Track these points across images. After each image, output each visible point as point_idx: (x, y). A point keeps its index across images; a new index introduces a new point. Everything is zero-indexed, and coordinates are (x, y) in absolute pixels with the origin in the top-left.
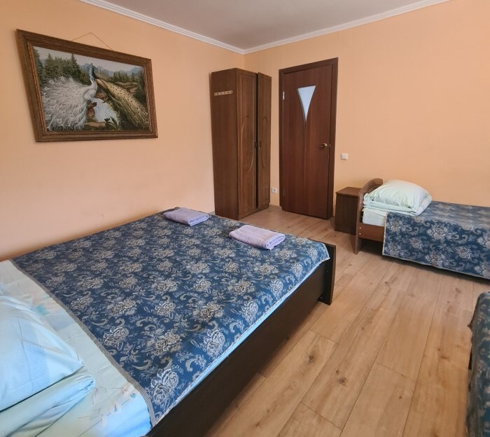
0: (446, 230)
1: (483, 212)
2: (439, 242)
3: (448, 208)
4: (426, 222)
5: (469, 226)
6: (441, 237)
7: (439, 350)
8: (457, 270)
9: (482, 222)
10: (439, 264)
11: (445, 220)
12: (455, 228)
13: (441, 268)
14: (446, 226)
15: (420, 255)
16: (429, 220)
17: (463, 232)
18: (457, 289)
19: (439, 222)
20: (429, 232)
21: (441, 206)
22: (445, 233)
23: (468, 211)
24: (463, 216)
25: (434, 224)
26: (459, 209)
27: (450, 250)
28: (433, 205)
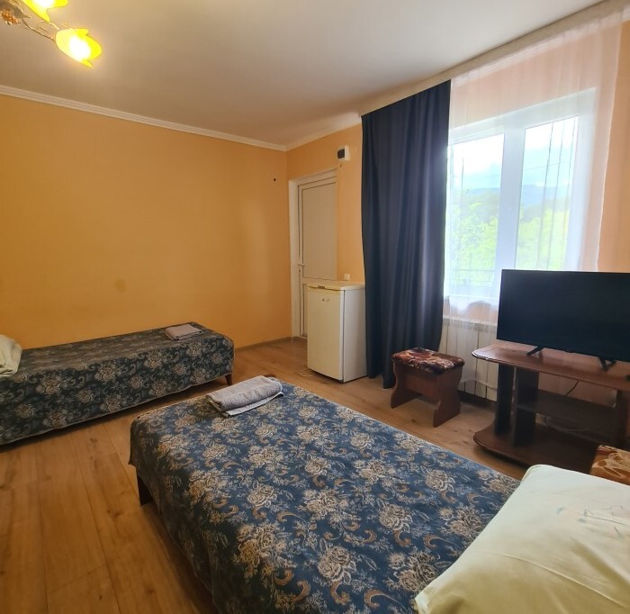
0: (59, 379)
1: (84, 347)
2: (55, 396)
3: (47, 353)
4: (31, 378)
5: (82, 365)
6: (56, 389)
7: (109, 512)
8: (84, 419)
9: (91, 357)
10: (63, 423)
11: (53, 367)
12: (69, 373)
13: (66, 426)
14: (57, 374)
15: (35, 424)
16: (34, 373)
17: (78, 373)
18: (91, 440)
19: (48, 373)
20: (39, 389)
21: (37, 354)
22: (59, 382)
23: (70, 350)
24: (67, 357)
25: (41, 376)
26: (58, 350)
27: (70, 400)
28: (26, 354)
